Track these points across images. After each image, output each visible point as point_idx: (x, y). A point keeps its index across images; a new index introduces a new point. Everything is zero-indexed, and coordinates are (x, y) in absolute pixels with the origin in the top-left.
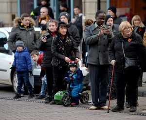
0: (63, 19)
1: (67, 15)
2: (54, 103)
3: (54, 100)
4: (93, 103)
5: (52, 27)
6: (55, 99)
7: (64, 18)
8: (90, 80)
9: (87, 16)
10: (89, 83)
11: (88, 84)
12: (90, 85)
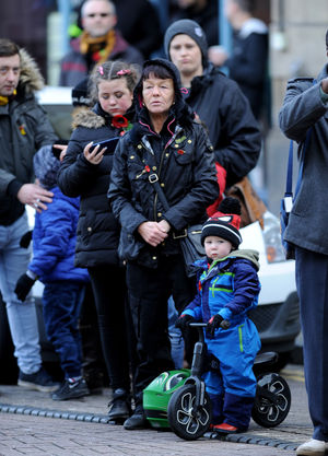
0: (183, 51)
1: (199, 32)
2: (144, 425)
3: (142, 411)
4: (316, 423)
5: (112, 100)
6: (146, 405)
7: (189, 47)
8: (300, 320)
9: (293, 32)
10: (296, 335)
11: (291, 339)
12: (300, 341)
